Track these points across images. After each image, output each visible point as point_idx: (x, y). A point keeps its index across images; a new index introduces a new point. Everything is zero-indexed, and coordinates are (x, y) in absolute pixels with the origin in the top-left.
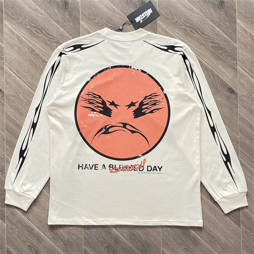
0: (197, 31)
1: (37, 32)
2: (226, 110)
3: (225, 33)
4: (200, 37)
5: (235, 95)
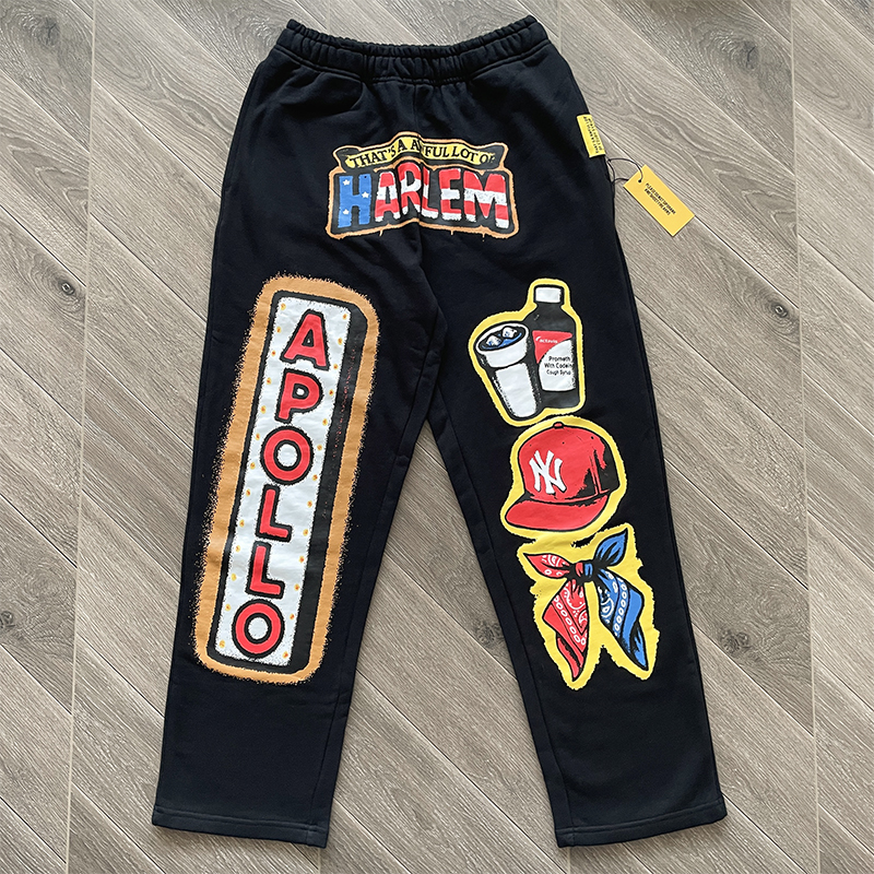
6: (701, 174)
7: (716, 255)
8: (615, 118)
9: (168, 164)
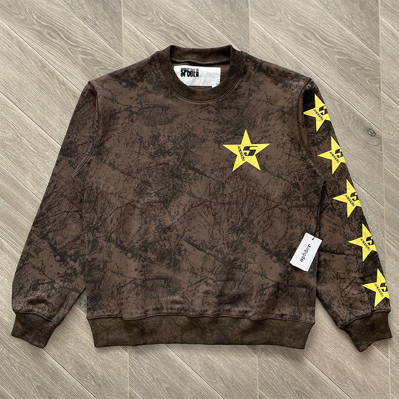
0: (314, 35)
1: (51, 36)
2: (363, 164)
3: (362, 39)
4: (319, 44)
5: (378, 140)
6: (328, 59)
7: (336, 103)
8: (280, 29)
9: (37, 61)
